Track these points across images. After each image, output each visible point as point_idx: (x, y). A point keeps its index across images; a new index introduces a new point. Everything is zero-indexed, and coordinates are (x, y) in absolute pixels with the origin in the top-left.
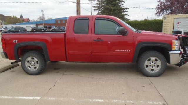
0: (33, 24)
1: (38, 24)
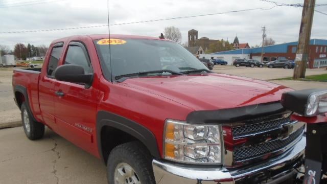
0: (244, 53)
1: (253, 53)
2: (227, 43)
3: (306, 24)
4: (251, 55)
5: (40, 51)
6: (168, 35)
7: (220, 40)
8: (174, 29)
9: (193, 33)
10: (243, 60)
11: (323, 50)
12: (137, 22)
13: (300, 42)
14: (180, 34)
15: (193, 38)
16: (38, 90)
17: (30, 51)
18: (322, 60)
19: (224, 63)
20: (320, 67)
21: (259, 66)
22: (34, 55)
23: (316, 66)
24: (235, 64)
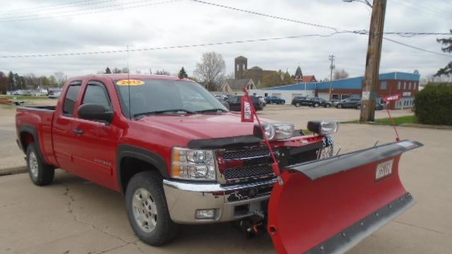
1: (319, 88)
2: (287, 75)
3: (374, 56)
4: (317, 92)
5: (26, 82)
6: (208, 62)
7: (277, 70)
8: (214, 55)
9: (241, 61)
10: (305, 98)
11: (407, 86)
12: (165, 48)
13: (366, 77)
14: (223, 63)
15: (241, 67)
16: (52, 132)
17: (12, 81)
18: (407, 100)
19: (280, 102)
20: (404, 108)
21: (325, 107)
22: (19, 87)
23: (399, 107)
24: (294, 103)
